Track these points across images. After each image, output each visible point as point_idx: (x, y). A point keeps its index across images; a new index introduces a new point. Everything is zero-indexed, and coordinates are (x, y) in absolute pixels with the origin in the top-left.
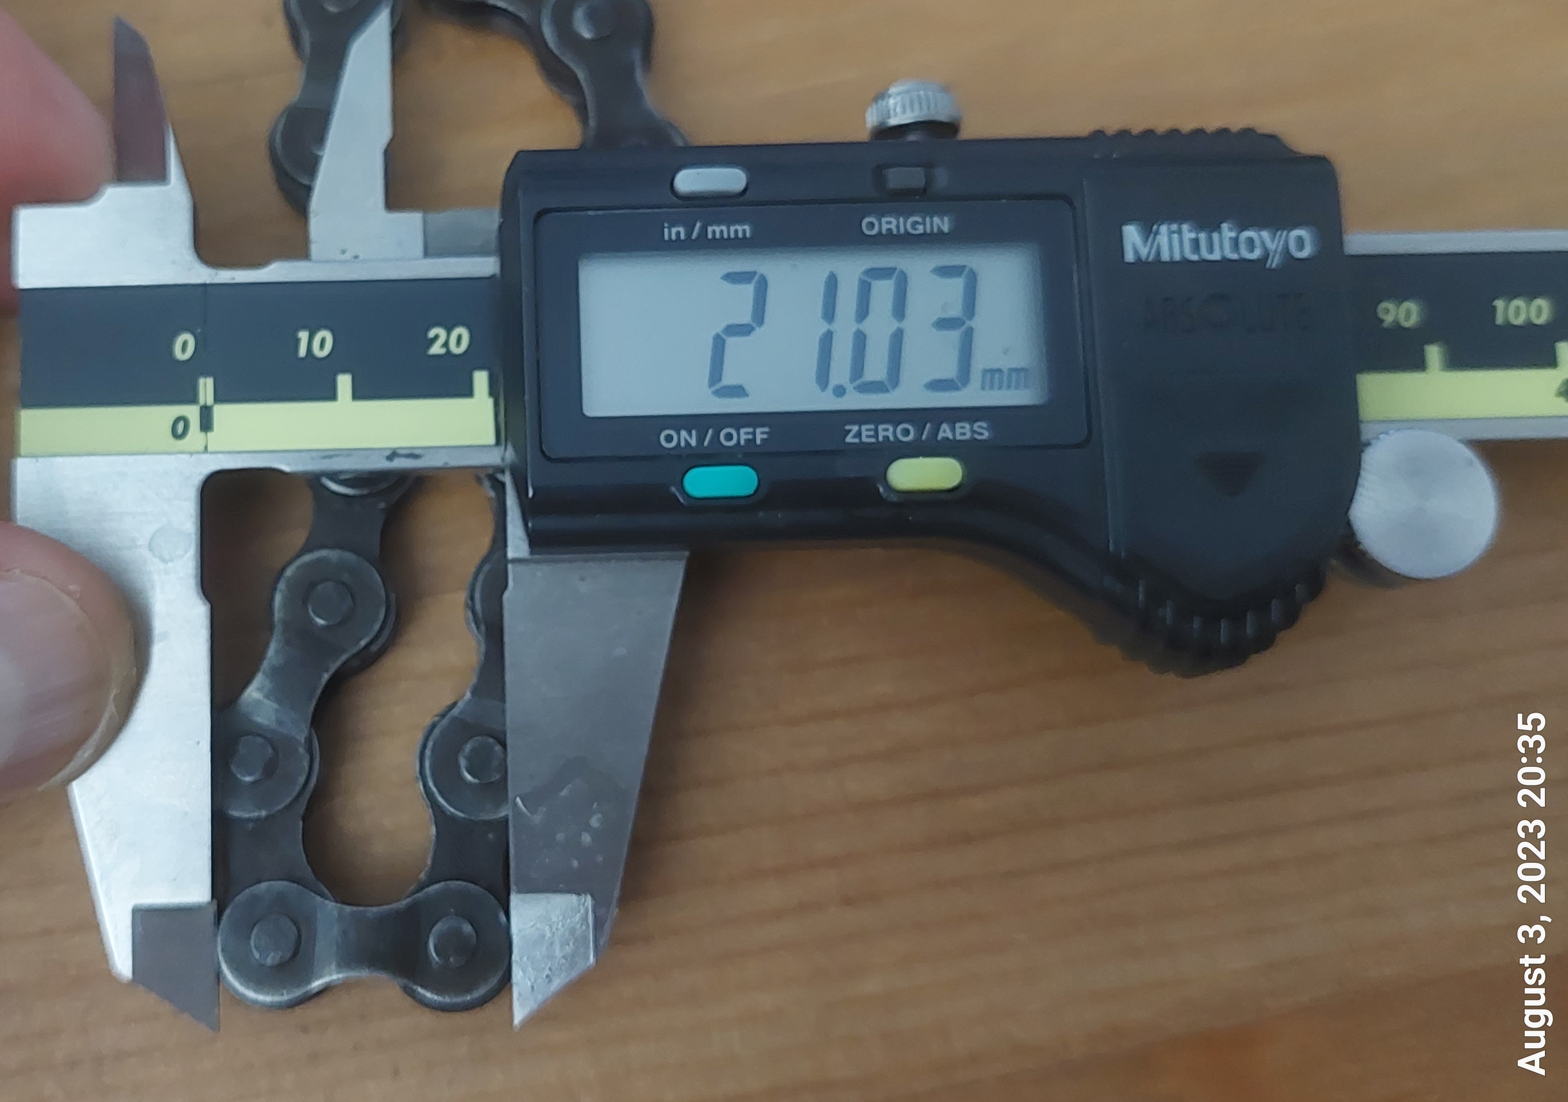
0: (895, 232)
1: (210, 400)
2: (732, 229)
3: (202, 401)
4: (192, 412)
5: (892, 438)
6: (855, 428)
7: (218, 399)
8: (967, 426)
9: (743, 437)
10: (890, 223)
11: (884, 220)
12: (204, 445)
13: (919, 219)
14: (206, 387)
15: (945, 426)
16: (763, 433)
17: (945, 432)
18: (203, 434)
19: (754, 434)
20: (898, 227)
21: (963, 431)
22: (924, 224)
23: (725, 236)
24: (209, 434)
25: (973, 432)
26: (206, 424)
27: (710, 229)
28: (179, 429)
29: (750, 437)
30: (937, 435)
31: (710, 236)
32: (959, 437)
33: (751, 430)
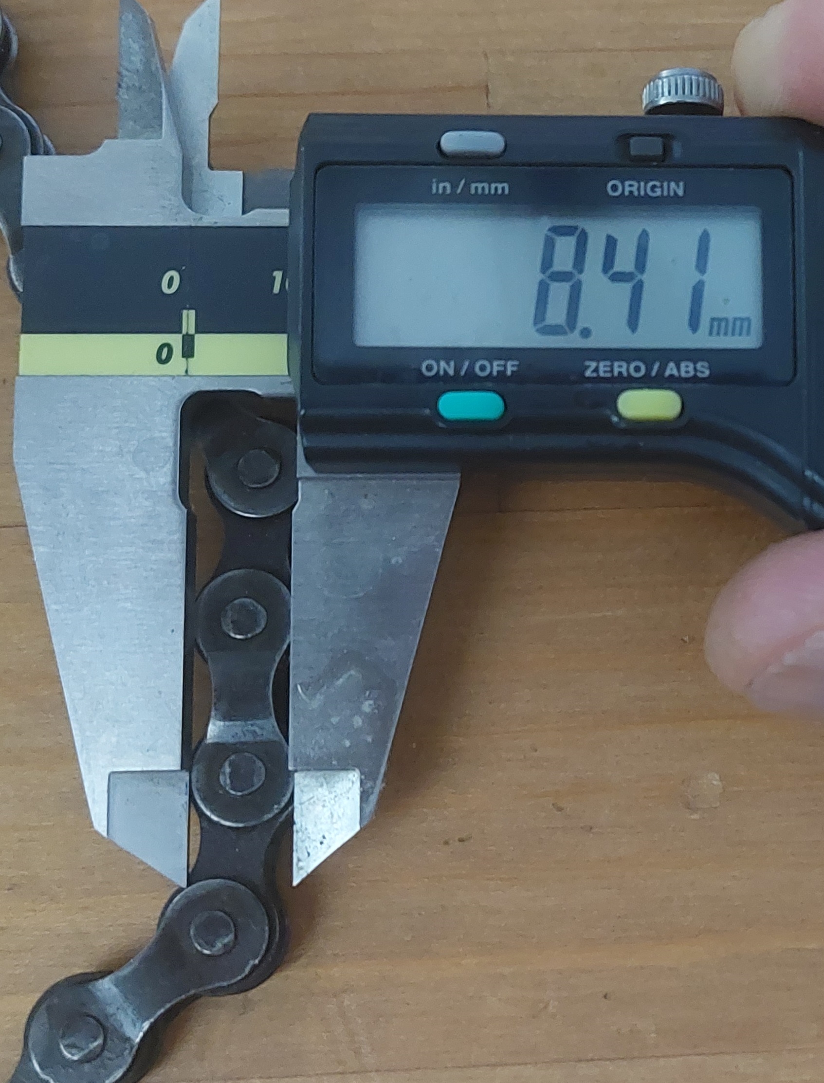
0: (636, 193)
1: (192, 331)
2: (493, 186)
3: (184, 332)
4: (175, 340)
5: (625, 374)
6: (593, 365)
7: (198, 331)
8: (691, 366)
9: (496, 369)
10: (631, 187)
11: (627, 183)
12: (185, 369)
13: (658, 184)
14: (189, 319)
15: (672, 365)
16: (513, 366)
17: (671, 369)
18: (184, 359)
19: (505, 366)
20: (639, 189)
21: (687, 369)
22: (662, 187)
23: (487, 191)
24: (190, 360)
25: (695, 369)
26: (188, 351)
27: (473, 186)
28: (163, 356)
29: (502, 369)
30: (664, 371)
31: (473, 191)
32: (683, 374)
33: (502, 362)
